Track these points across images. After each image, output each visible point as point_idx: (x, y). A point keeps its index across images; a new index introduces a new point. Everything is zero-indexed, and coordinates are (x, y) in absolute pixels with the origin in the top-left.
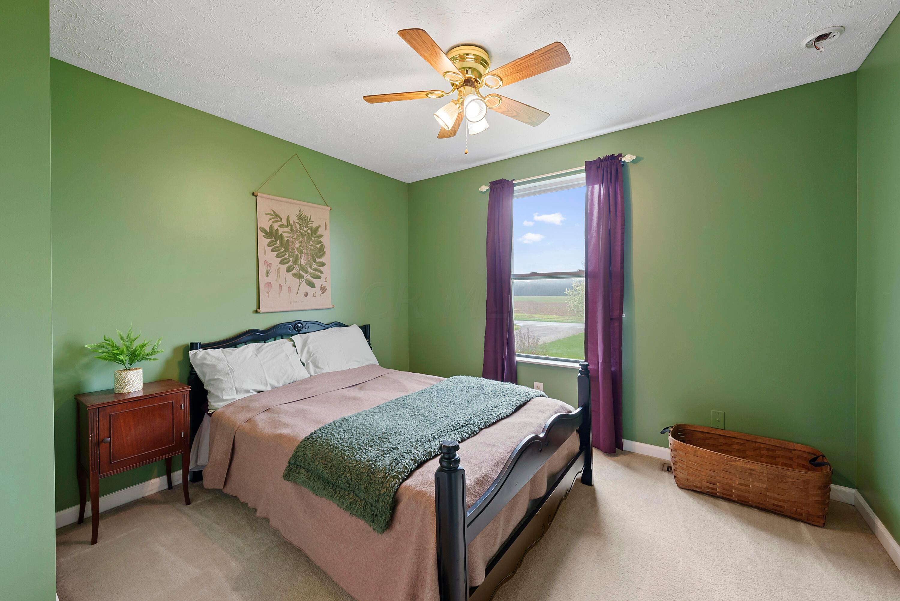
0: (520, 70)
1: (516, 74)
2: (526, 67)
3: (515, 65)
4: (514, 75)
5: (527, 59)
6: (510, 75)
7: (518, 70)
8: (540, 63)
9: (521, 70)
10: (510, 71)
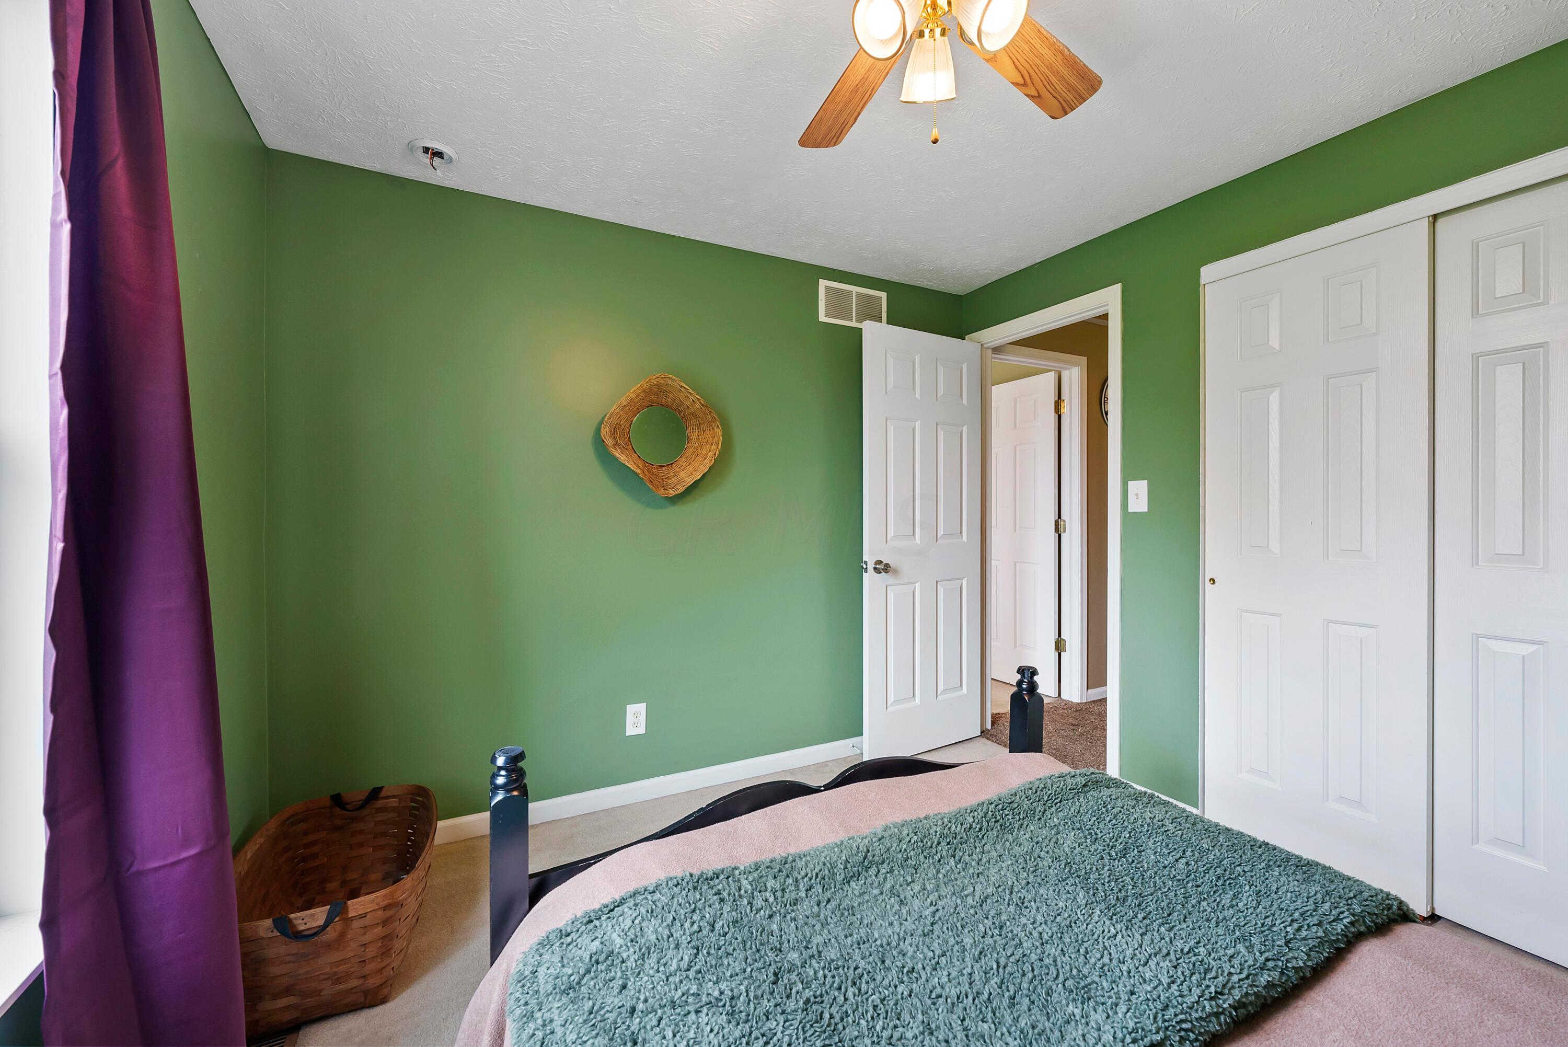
0: (857, 92)
1: (857, 82)
2: (850, 101)
3: (870, 89)
4: (859, 78)
5: (859, 108)
6: (865, 74)
7: (859, 88)
8: (835, 118)
9: (856, 90)
10: (871, 78)
